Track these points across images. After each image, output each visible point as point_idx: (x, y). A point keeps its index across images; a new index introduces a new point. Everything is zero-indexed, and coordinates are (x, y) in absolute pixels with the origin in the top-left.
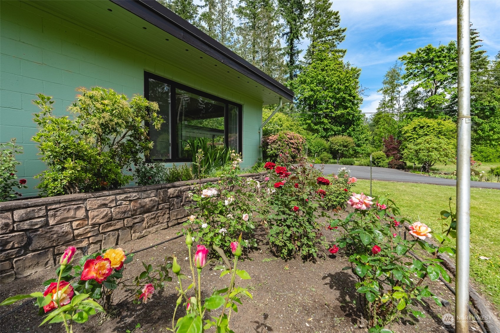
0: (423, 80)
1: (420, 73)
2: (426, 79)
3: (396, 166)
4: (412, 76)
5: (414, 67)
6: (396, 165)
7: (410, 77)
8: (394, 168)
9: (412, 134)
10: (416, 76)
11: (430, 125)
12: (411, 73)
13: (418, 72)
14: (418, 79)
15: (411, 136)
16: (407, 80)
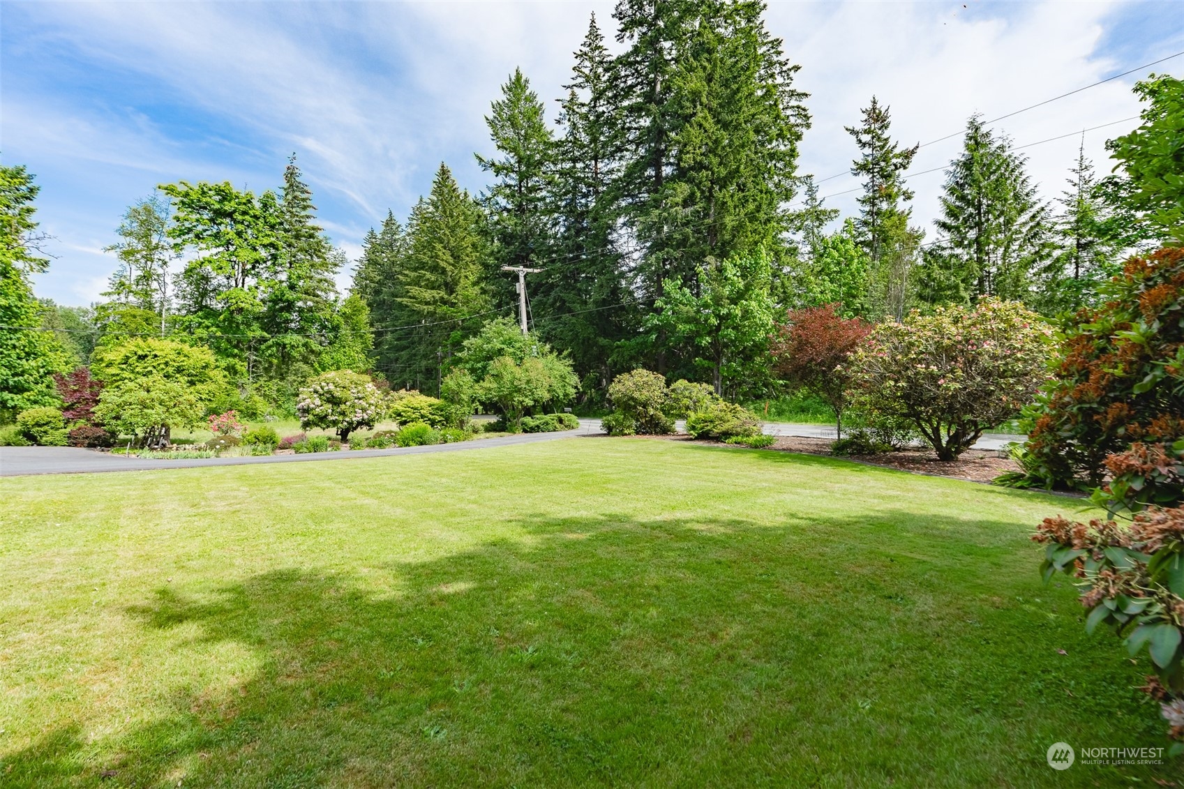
0: (214, 251)
1: (209, 233)
2: (221, 249)
3: (87, 441)
4: (191, 235)
5: (194, 216)
6: (87, 437)
7: (186, 237)
8: (82, 445)
9: (123, 369)
10: (199, 238)
11: (158, 353)
12: (190, 230)
13: (205, 231)
14: (204, 246)
15: (118, 375)
16: (179, 241)
